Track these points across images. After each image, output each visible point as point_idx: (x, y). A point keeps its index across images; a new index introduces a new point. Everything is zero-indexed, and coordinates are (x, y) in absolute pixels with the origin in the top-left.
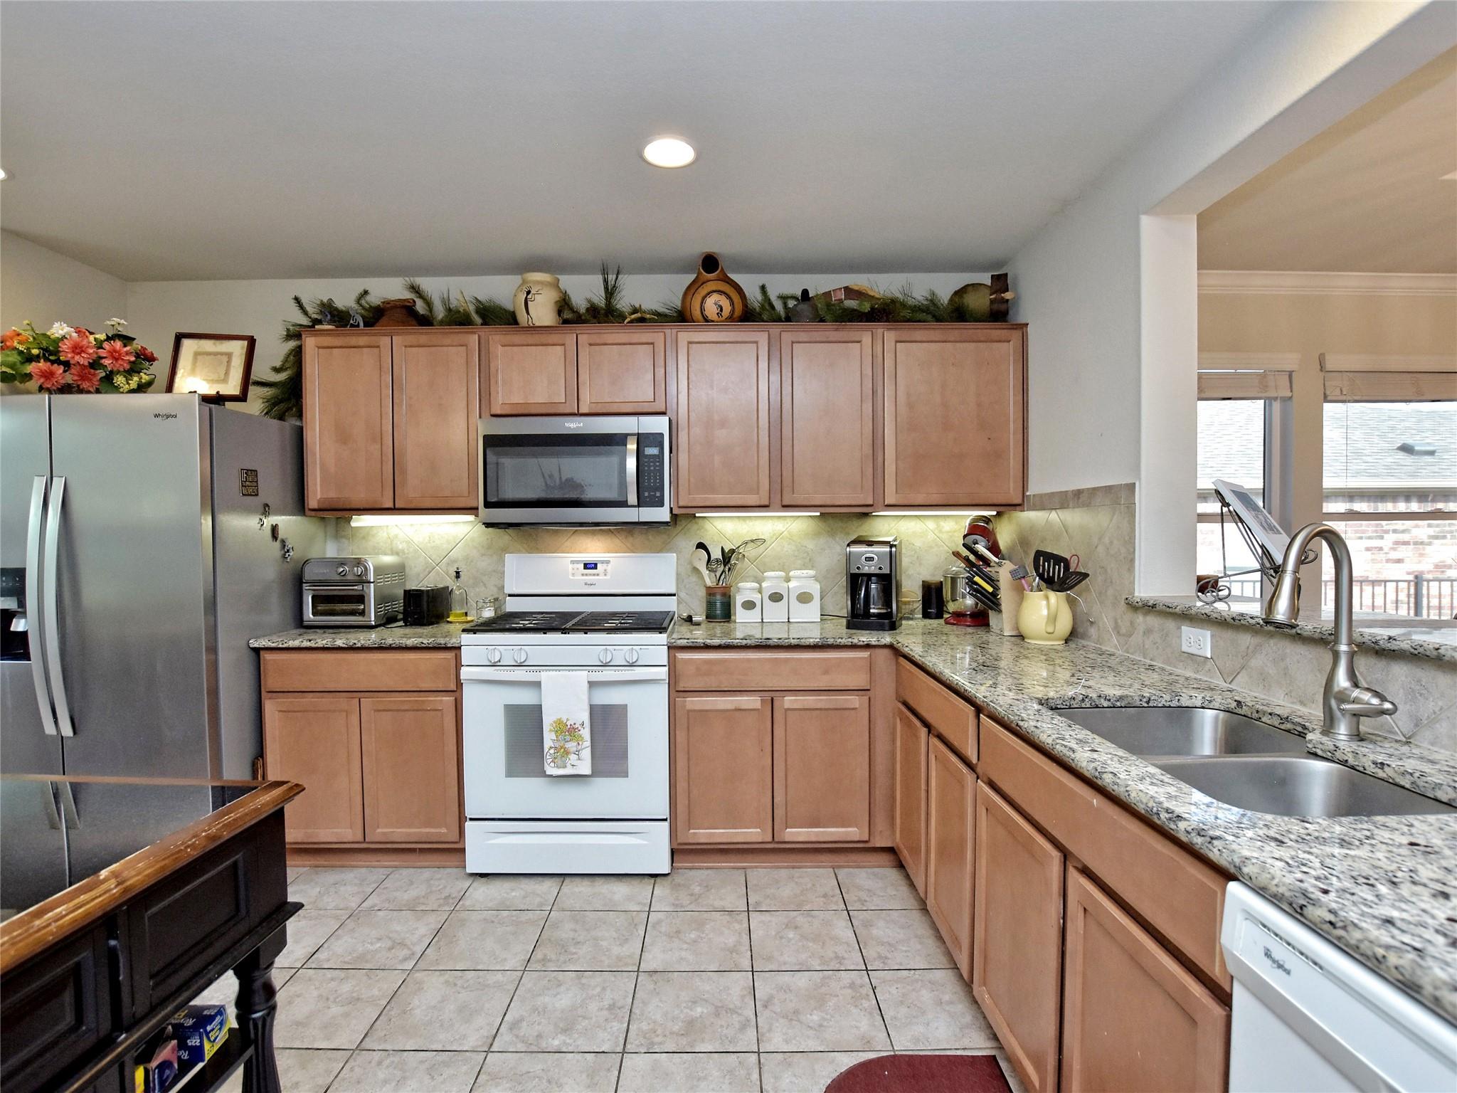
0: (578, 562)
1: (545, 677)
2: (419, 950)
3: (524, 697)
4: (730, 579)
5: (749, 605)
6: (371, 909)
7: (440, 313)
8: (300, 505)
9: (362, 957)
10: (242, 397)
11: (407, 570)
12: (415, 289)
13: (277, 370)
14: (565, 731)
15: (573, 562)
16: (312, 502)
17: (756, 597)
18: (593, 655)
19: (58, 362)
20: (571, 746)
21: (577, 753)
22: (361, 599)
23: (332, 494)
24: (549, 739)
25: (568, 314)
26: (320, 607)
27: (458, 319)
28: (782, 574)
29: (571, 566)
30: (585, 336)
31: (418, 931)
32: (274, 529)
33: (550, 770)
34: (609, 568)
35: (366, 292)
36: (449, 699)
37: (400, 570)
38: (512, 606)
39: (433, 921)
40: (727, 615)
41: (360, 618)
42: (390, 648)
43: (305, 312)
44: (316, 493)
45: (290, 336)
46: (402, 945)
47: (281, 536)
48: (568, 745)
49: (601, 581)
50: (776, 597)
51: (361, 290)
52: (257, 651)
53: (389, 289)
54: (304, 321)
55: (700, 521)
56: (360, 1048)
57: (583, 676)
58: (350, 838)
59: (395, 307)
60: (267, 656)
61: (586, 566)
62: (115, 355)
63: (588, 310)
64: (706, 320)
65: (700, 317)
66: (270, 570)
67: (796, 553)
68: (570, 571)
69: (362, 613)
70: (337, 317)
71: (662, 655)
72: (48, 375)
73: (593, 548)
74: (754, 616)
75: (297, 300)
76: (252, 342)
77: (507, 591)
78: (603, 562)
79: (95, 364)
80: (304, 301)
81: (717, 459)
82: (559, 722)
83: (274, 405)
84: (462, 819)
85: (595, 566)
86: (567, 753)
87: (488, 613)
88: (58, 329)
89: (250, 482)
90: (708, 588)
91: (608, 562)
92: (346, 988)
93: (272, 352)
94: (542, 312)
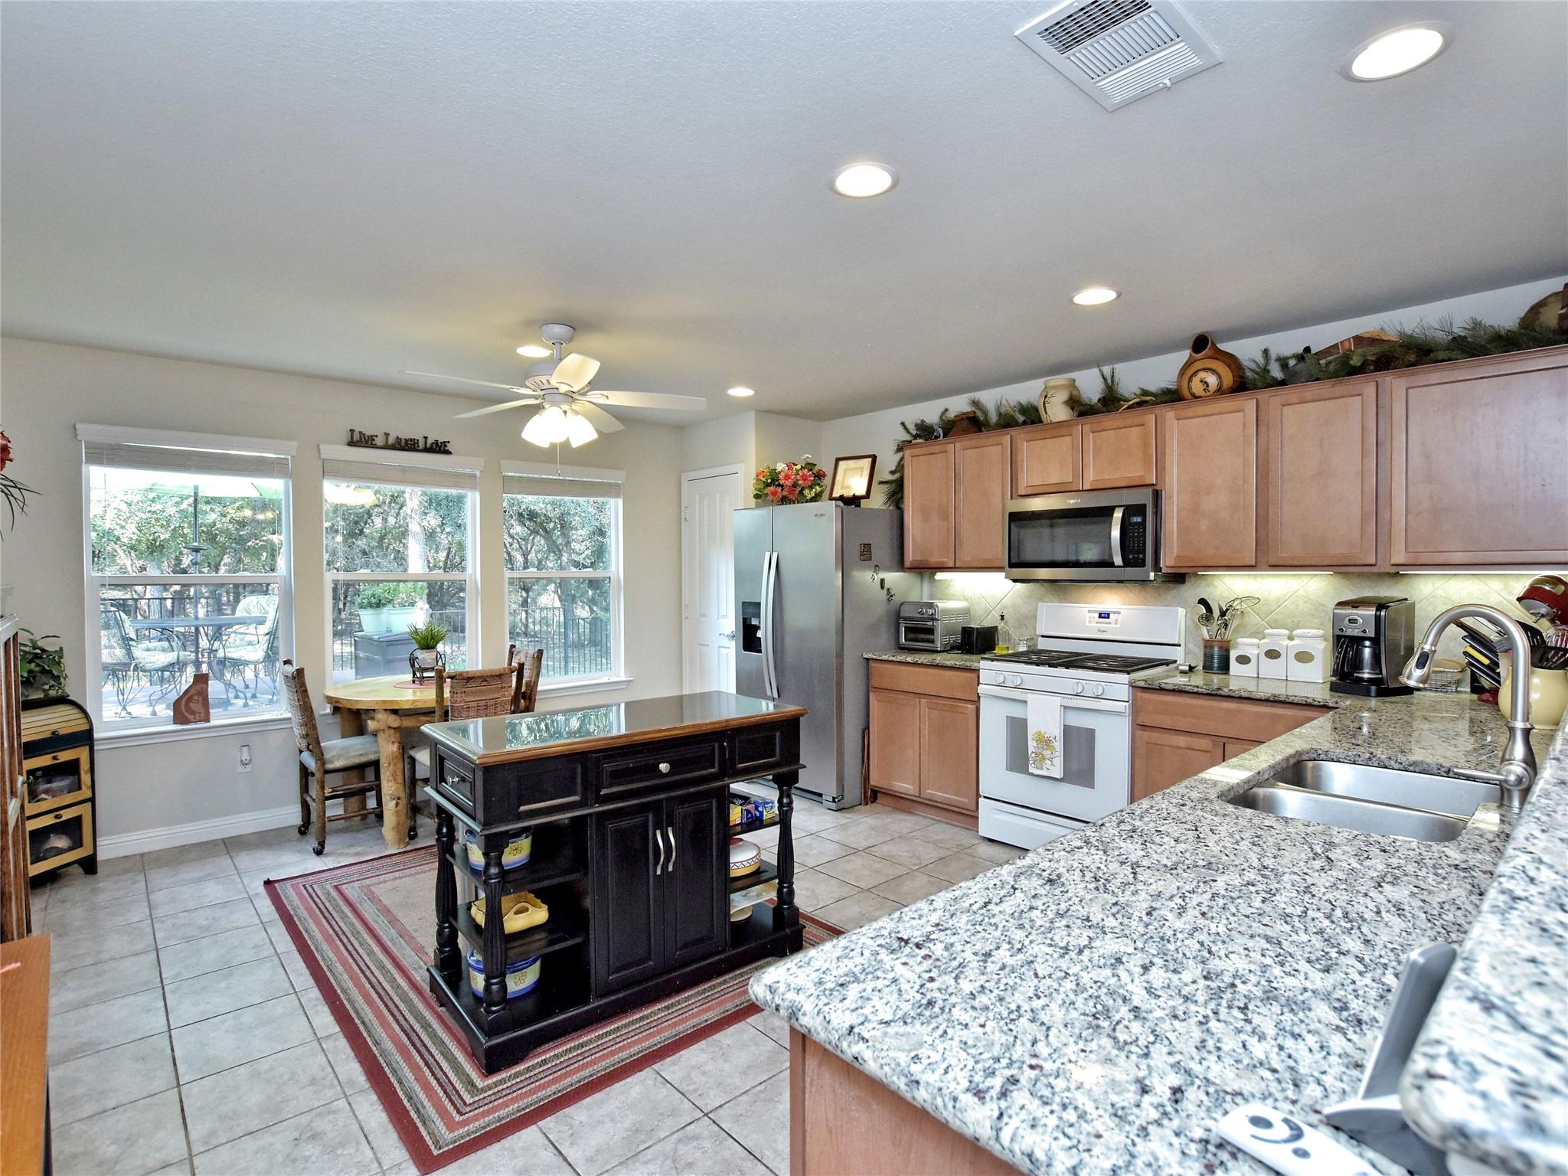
0: (1095, 612)
1: (1030, 697)
2: (925, 863)
3: (1016, 711)
4: (1229, 634)
5: (1244, 660)
6: (913, 837)
7: (993, 418)
8: (900, 565)
9: (893, 856)
10: (867, 496)
11: (973, 613)
12: (975, 403)
13: (892, 473)
14: (1045, 742)
15: (1090, 612)
16: (907, 564)
17: (1252, 652)
18: (1069, 686)
19: (779, 485)
20: (1047, 753)
21: (1051, 759)
22: (931, 631)
23: (918, 558)
24: (1032, 745)
25: (1080, 408)
26: (911, 636)
27: (1007, 422)
28: (1287, 632)
29: (1088, 615)
30: (1088, 426)
31: (930, 854)
32: (882, 581)
33: (1032, 770)
34: (1120, 617)
35: (946, 410)
36: (971, 707)
37: (966, 612)
38: (1043, 644)
39: (942, 853)
40: (1225, 667)
41: (930, 645)
42: (937, 666)
43: (908, 431)
44: (910, 556)
45: (900, 449)
46: (919, 858)
47: (886, 586)
48: (1045, 753)
49: (1112, 629)
50: (1272, 654)
51: (942, 410)
52: (868, 660)
53: (958, 405)
54: (908, 437)
55: (1209, 579)
56: (869, 890)
57: (1057, 700)
58: (912, 792)
59: (962, 419)
60: (873, 664)
61: (1100, 616)
62: (804, 478)
63: (1099, 400)
64: (1195, 397)
65: (1190, 396)
66: (880, 609)
67: (1313, 612)
68: (1088, 620)
69: (933, 642)
70: (925, 432)
71: (1124, 692)
72: (774, 494)
73: (1111, 600)
74: (1248, 670)
75: (903, 424)
76: (874, 458)
77: (1039, 632)
78: (1115, 613)
79: (795, 485)
80: (907, 424)
81: (1204, 525)
82: (1039, 733)
83: (892, 496)
84: (978, 796)
85: (1107, 616)
86: (1044, 758)
87: (1022, 648)
88: (781, 466)
89: (866, 552)
90: (1206, 641)
91: (1119, 613)
92: (877, 866)
93: (888, 461)
94: (1057, 411)
